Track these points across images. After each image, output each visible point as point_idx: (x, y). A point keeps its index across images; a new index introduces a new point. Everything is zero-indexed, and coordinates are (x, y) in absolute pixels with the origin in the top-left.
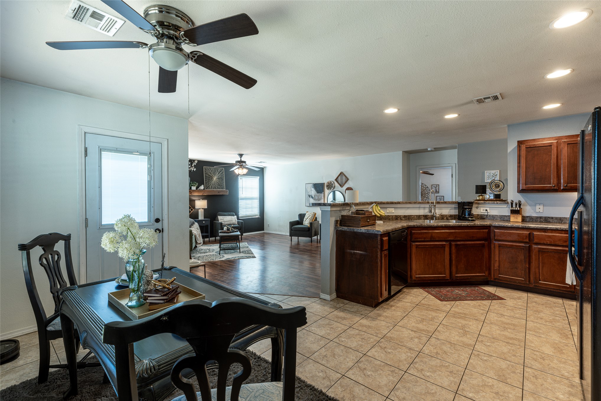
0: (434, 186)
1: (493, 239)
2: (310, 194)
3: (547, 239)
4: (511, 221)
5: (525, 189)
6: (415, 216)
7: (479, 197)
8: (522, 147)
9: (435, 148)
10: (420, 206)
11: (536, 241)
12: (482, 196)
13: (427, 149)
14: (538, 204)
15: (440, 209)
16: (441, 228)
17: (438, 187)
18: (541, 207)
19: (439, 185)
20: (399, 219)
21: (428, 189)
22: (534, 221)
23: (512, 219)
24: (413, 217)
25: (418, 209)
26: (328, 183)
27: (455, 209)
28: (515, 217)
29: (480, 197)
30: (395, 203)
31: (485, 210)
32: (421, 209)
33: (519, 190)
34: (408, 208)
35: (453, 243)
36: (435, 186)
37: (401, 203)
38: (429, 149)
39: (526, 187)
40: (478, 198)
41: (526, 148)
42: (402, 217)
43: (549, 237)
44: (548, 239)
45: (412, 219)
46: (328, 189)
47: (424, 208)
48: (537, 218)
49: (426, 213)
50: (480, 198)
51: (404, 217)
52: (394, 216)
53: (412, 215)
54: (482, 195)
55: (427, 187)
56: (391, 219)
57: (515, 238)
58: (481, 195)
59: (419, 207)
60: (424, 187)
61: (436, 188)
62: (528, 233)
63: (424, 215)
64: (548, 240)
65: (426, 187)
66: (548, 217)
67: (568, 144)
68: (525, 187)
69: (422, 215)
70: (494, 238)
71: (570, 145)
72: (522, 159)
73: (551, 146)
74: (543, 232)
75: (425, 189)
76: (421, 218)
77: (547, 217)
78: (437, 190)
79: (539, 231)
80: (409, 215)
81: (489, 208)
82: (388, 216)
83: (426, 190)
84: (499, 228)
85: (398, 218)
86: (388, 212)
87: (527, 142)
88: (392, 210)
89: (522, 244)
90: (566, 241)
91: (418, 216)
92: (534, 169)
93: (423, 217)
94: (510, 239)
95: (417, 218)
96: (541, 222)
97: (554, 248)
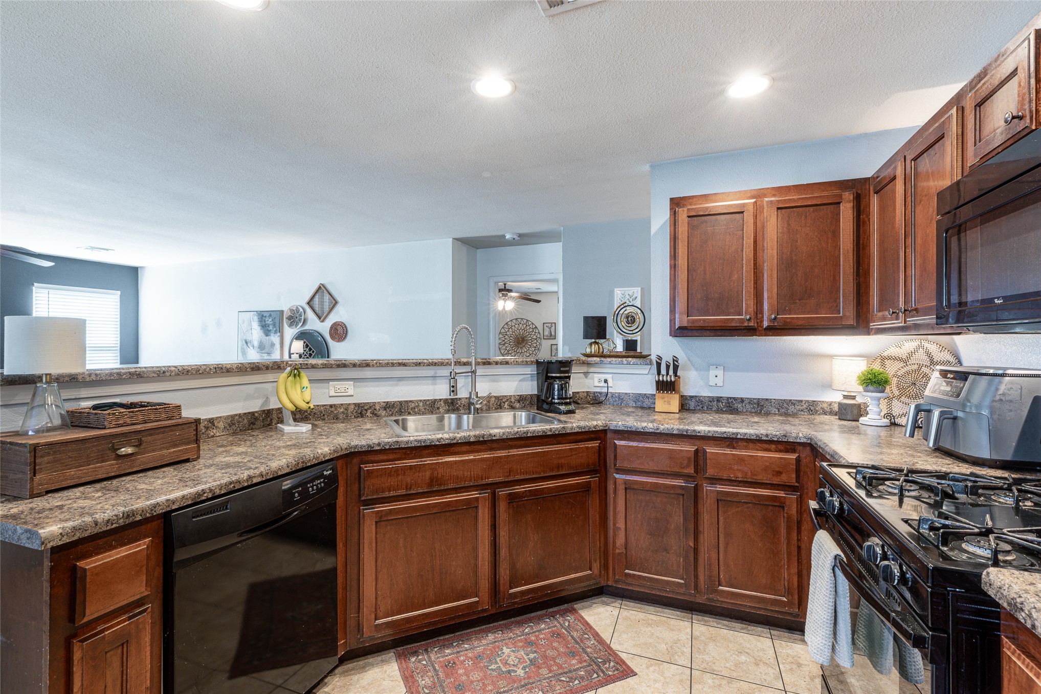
0: (547, 325)
1: (613, 466)
2: (249, 338)
3: (736, 467)
4: (657, 410)
5: (686, 325)
6: (421, 404)
7: (591, 348)
8: (680, 215)
9: (520, 235)
10: (436, 373)
11: (710, 472)
12: (597, 343)
13: (504, 236)
14: (713, 365)
15: (493, 381)
16: (464, 448)
17: (553, 328)
18: (720, 373)
19: (555, 323)
20: (368, 414)
21: (537, 331)
22: (705, 408)
23: (660, 405)
24: (413, 405)
25: (430, 382)
26: (291, 310)
28: (666, 399)
29: (593, 346)
30: (354, 365)
31: (603, 380)
32: (438, 381)
33: (673, 329)
34: (401, 379)
35: (502, 492)
36: (549, 325)
37: (373, 366)
39: (688, 321)
40: (588, 351)
41: (689, 217)
42: (378, 408)
43: (741, 460)
44: (739, 468)
46: (290, 325)
48: (711, 402)
50: (593, 351)
51: (385, 409)
52: (352, 407)
53: (410, 401)
54: (597, 341)
55: (536, 327)
56: (341, 416)
57: (663, 464)
58: (595, 343)
59: (434, 377)
60: (531, 326)
61: (550, 328)
62: (693, 449)
64: (738, 470)
65: (534, 326)
66: (734, 398)
67: (778, 208)
68: (686, 322)
69: (441, 400)
70: (615, 465)
71: (783, 211)
72: (680, 247)
73: (742, 212)
74: (728, 446)
75: (531, 330)
76: (438, 408)
77: (731, 398)
78: (553, 333)
79: (718, 442)
80: (401, 402)
81: (610, 376)
82: (331, 406)
83: (533, 333)
84: (626, 435)
85: (366, 410)
86: (332, 393)
87: (691, 200)
88: (347, 387)
89: (679, 482)
90: (779, 473)
91: (428, 403)
92: (705, 274)
93: (443, 404)
94: (651, 466)
95: (425, 409)
96: (719, 411)
97: (751, 491)
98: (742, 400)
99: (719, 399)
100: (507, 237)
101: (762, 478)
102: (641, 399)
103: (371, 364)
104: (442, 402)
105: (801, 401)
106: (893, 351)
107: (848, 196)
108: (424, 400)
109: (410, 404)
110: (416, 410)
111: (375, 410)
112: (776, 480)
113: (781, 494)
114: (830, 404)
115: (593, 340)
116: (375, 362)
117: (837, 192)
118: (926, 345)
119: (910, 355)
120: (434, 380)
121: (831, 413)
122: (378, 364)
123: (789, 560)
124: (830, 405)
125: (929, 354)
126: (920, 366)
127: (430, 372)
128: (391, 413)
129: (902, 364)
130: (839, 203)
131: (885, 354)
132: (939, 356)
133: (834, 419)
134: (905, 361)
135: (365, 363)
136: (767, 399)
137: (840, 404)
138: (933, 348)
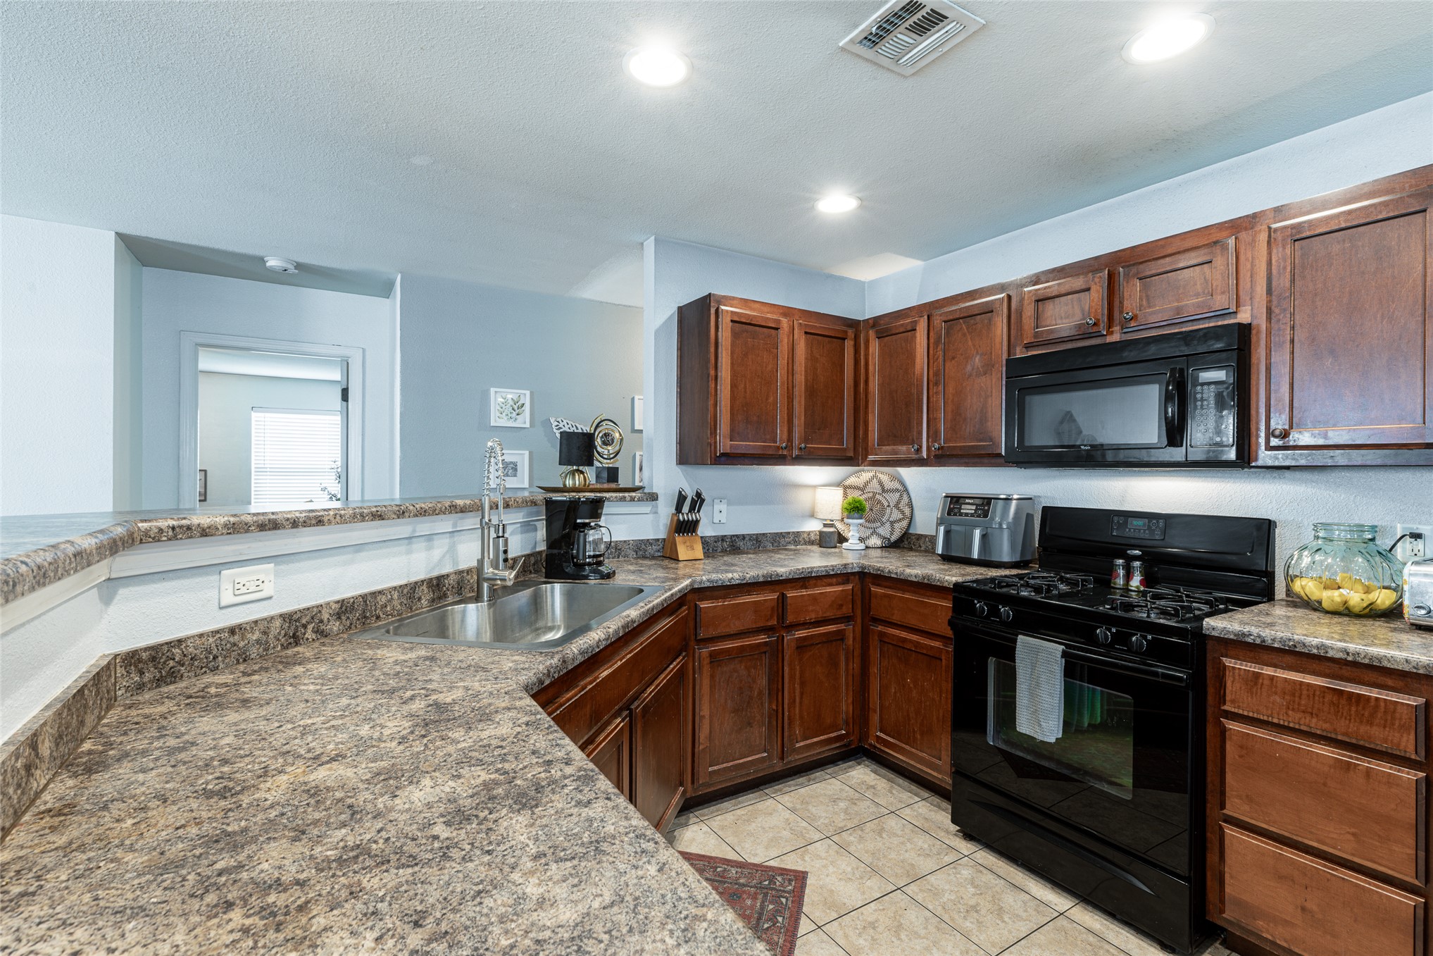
1: (693, 638)
3: (810, 608)
5: (727, 452)
6: (395, 596)
7: (574, 479)
8: (724, 316)
9: (299, 266)
10: (414, 531)
11: (790, 619)
12: (582, 472)
13: (261, 260)
14: (718, 499)
18: (723, 507)
20: (309, 634)
22: (711, 550)
24: (383, 599)
25: (403, 548)
27: (521, 533)
28: (688, 544)
29: (577, 477)
30: (295, 524)
32: (415, 546)
34: (359, 547)
35: (638, 708)
37: (328, 523)
38: (272, 262)
39: (731, 446)
40: (569, 483)
41: (732, 321)
42: (325, 616)
43: (814, 598)
44: (813, 608)
45: (378, 617)
47: (430, 537)
48: (716, 542)
49: (433, 568)
50: (577, 483)
51: (338, 616)
52: (278, 623)
53: (380, 592)
54: (581, 468)
56: (254, 652)
57: (748, 621)
58: (577, 470)
62: (775, 596)
63: (431, 580)
64: (812, 611)
66: (736, 535)
67: (806, 333)
68: (728, 447)
69: (423, 581)
70: (698, 635)
71: (809, 336)
72: (724, 355)
73: (777, 329)
76: (420, 599)
77: (734, 536)
80: (364, 597)
82: (232, 631)
84: (708, 593)
85: (305, 626)
86: (228, 598)
87: (731, 302)
88: (262, 577)
89: (762, 638)
90: (841, 606)
91: (405, 591)
92: (745, 392)
93: (426, 590)
94: (736, 626)
95: (401, 604)
96: (724, 551)
97: (822, 630)
98: (743, 537)
99: (723, 538)
100: (268, 264)
101: (830, 614)
102: (643, 546)
103: (326, 519)
104: (424, 587)
105: (789, 533)
106: (852, 481)
107: (851, 333)
108: (401, 586)
109: (378, 598)
110: (388, 609)
111: (321, 621)
112: (839, 614)
113: (842, 626)
114: (809, 533)
115: (575, 467)
116: (331, 513)
117: (845, 328)
118: (880, 475)
119: (867, 484)
120: (409, 544)
121: (812, 543)
122: (338, 517)
123: (847, 690)
124: (809, 535)
125: (881, 483)
126: (875, 494)
127: (401, 528)
128: (348, 622)
129: (860, 493)
130: (844, 339)
131: (847, 483)
132: (889, 484)
133: (815, 548)
134: (862, 489)
135: (316, 517)
136: (764, 534)
137: (821, 532)
138: (885, 478)
